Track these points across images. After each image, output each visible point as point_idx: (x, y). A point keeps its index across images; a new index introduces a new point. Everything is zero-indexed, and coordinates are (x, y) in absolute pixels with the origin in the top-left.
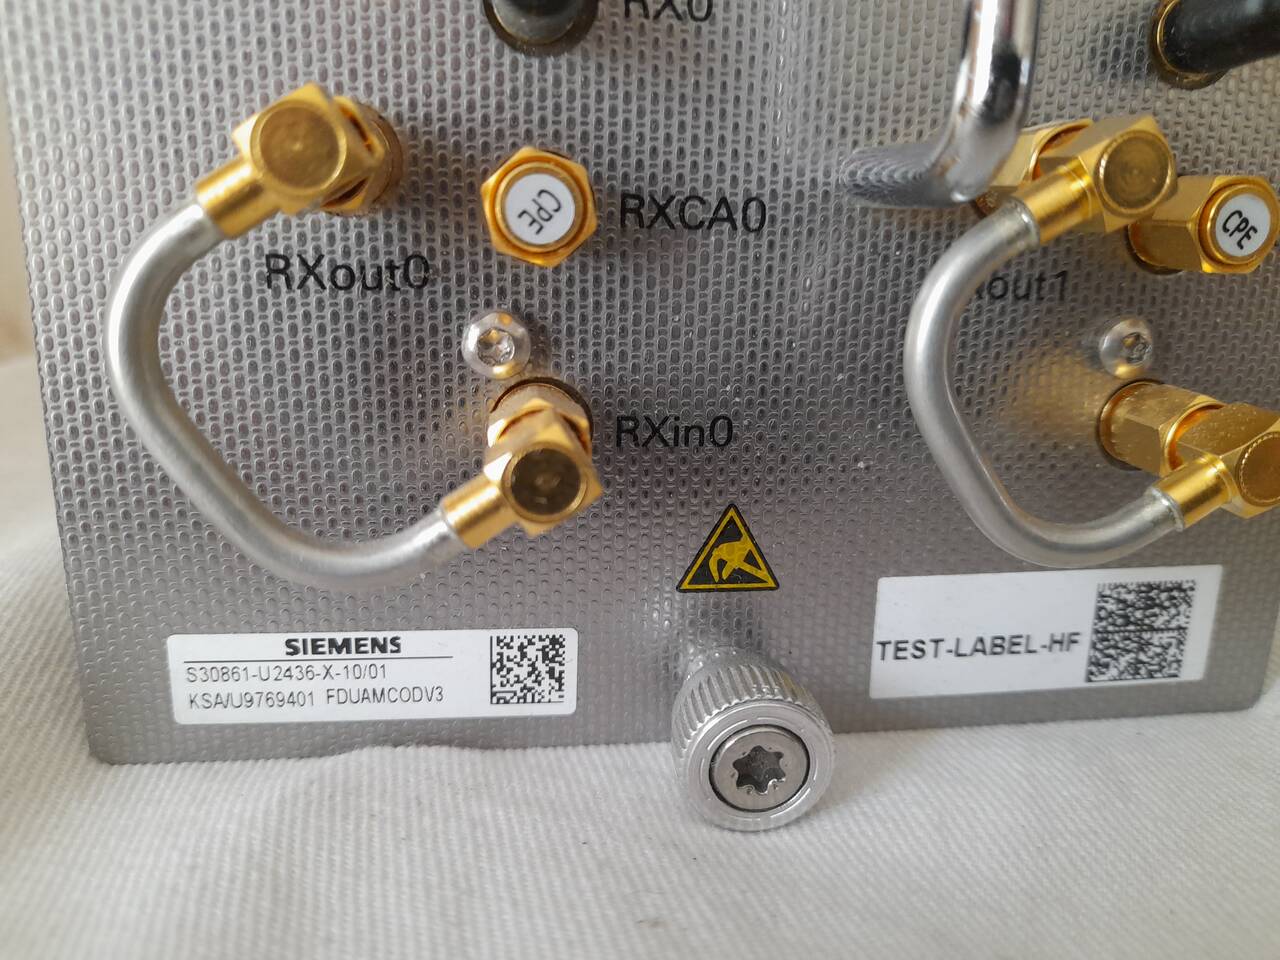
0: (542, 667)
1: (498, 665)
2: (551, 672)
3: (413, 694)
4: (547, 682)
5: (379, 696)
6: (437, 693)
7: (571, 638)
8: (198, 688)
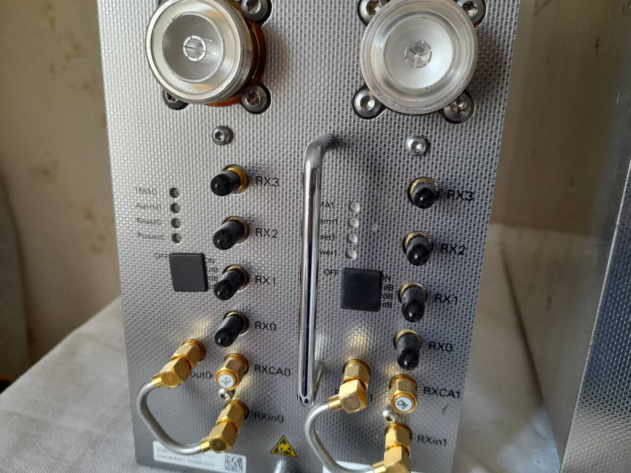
0: (237, 464)
1: (227, 461)
2: (240, 465)
3: (207, 464)
4: (238, 467)
5: (199, 463)
6: (213, 465)
7: (244, 459)
8: (160, 453)
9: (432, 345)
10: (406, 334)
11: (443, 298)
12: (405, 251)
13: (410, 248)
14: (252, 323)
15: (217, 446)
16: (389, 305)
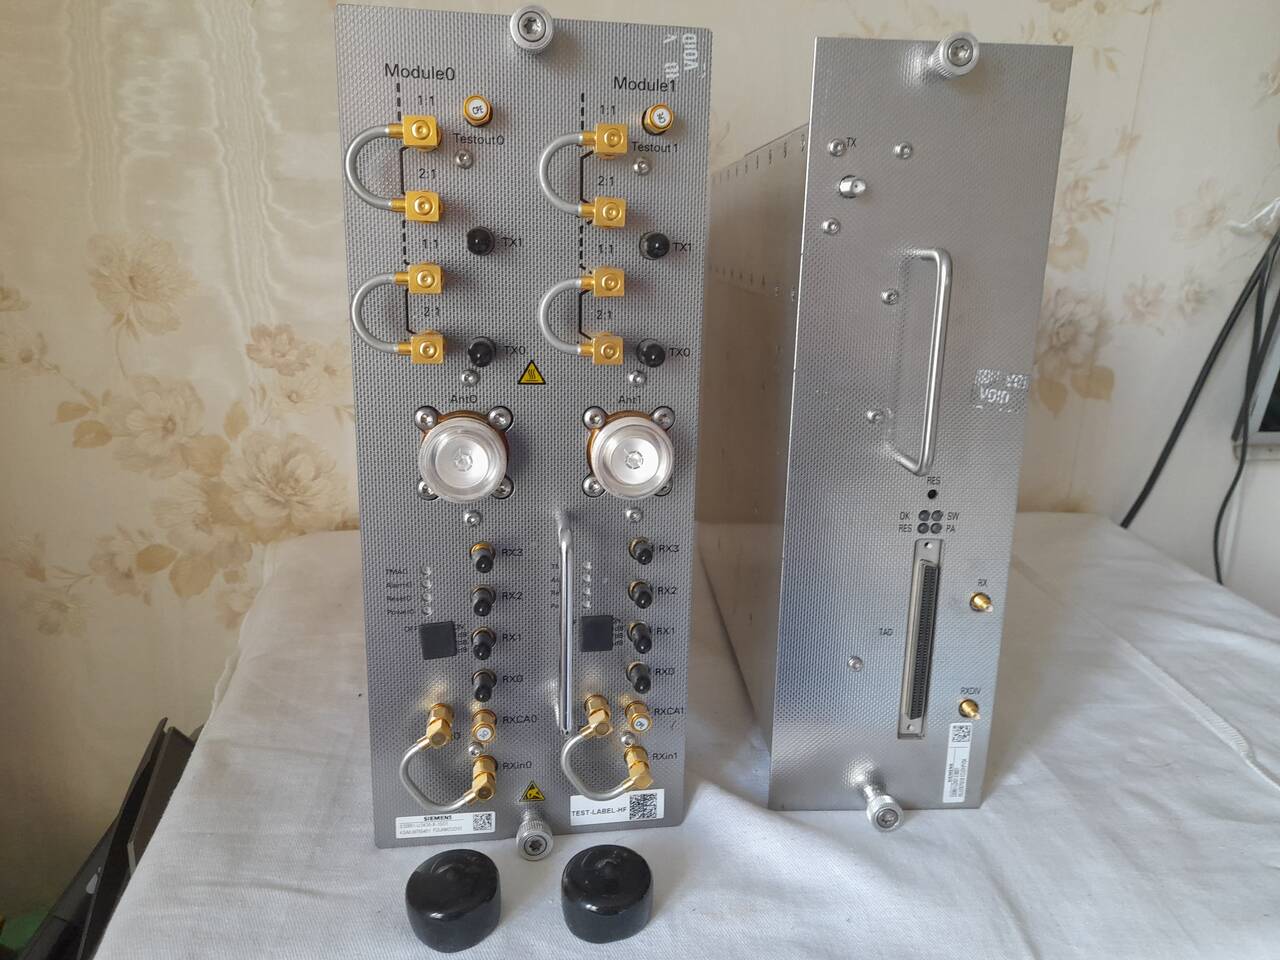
0: (486, 821)
1: (475, 821)
2: (488, 822)
4: (487, 825)
5: (446, 830)
6: (460, 828)
7: (493, 814)
8: (403, 830)
9: (658, 671)
10: (635, 666)
11: (663, 630)
12: (632, 598)
13: (637, 595)
14: (499, 678)
15: (468, 808)
16: (621, 643)
